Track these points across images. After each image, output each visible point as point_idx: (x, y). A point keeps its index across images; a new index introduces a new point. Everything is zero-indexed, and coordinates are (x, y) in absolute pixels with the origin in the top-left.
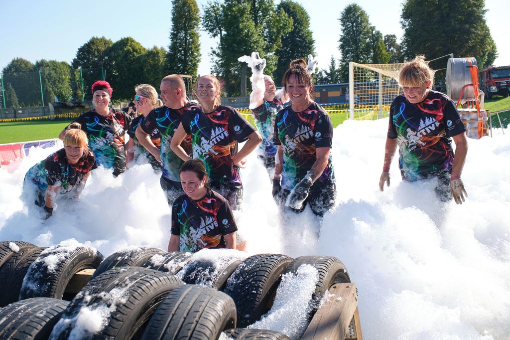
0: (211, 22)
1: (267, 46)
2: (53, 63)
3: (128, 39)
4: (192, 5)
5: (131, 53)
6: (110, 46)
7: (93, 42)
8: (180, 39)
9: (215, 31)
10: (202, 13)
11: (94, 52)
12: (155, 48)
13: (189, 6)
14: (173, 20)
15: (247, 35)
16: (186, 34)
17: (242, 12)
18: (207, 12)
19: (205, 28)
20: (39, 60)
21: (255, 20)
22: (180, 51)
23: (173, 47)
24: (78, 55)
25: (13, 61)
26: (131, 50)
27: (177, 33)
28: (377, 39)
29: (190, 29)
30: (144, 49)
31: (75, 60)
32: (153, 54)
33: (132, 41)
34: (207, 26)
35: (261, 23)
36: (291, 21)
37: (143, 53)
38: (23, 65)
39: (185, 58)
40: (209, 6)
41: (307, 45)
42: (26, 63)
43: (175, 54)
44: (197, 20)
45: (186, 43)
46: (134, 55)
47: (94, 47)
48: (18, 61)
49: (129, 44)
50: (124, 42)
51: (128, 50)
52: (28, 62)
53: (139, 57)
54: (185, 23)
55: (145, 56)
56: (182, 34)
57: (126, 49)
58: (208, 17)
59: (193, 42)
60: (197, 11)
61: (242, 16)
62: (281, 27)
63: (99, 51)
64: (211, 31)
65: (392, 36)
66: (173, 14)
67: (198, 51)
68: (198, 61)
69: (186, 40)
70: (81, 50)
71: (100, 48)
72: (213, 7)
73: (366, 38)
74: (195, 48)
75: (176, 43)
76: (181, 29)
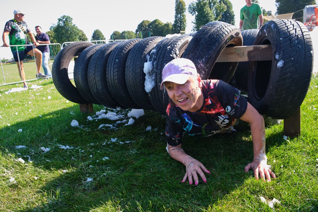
0: (191, 10)
1: (215, 18)
2: (128, 31)
4: (183, 3)
5: (158, 25)
6: (150, 23)
7: (143, 22)
9: (193, 13)
11: (144, 26)
12: (168, 22)
14: (176, 10)
15: (207, 14)
16: (181, 15)
17: (205, 4)
19: (189, 12)
20: (123, 31)
21: (210, 7)
22: (178, 23)
23: (176, 21)
24: (138, 28)
25: (114, 32)
27: (177, 15)
29: (182, 13)
30: (163, 23)
31: (137, 30)
32: (167, 25)
33: (158, 20)
34: (189, 11)
35: (213, 9)
36: (226, 6)
37: (163, 25)
38: (117, 33)
39: (180, 25)
40: (190, 3)
41: (232, 17)
42: (118, 32)
43: (177, 24)
44: (185, 9)
45: (181, 19)
47: (144, 24)
48: (115, 32)
49: (157, 22)
50: (155, 21)
52: (119, 32)
53: (161, 27)
54: (180, 11)
55: (163, 26)
56: (179, 16)
57: (156, 24)
58: (190, 7)
59: (184, 18)
60: (185, 5)
61: (205, 6)
62: (221, 10)
63: (145, 25)
64: (191, 13)
65: (270, 11)
66: (176, 8)
67: (186, 22)
68: (186, 26)
70: (139, 25)
71: (146, 24)
72: (192, 3)
74: (185, 21)
75: (177, 19)
76: (179, 14)
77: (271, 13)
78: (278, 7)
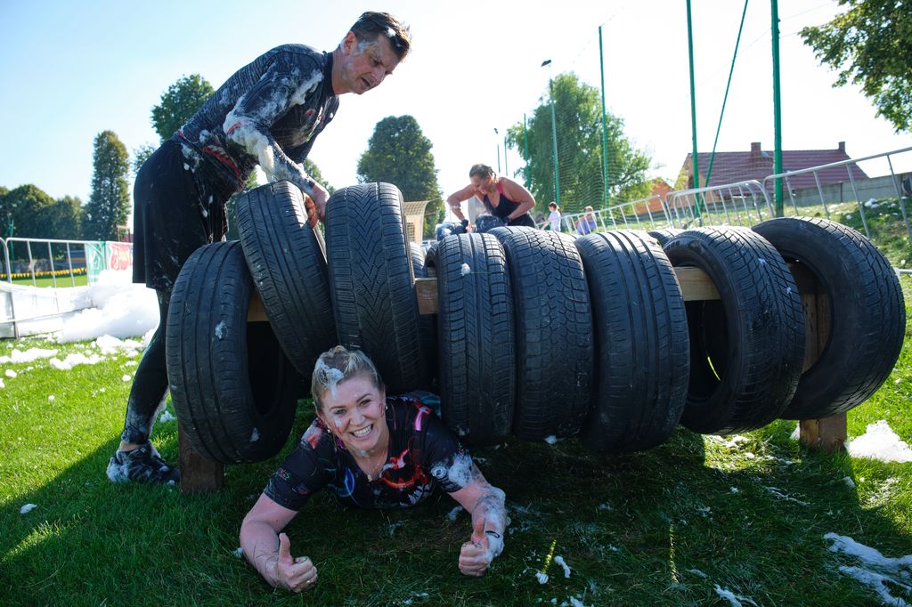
3: (29, 187)
4: (120, 149)
5: (35, 203)
6: (5, 193)
8: (104, 187)
10: (132, 159)
13: (116, 150)
14: (95, 164)
16: (112, 182)
18: (140, 157)
22: (104, 201)
23: (96, 197)
26: (35, 200)
27: (101, 180)
29: (117, 176)
30: (52, 199)
32: (66, 205)
33: (34, 188)
37: (51, 203)
39: (111, 209)
40: (141, 151)
43: (99, 204)
44: (126, 166)
45: (112, 192)
46: (38, 206)
49: (31, 192)
50: (24, 191)
51: (31, 200)
53: (45, 209)
54: (111, 170)
55: (53, 206)
56: (107, 182)
57: (27, 198)
59: (121, 191)
60: (126, 155)
66: (96, 158)
69: (112, 188)
72: (147, 152)
74: (124, 197)
75: (100, 191)
76: (106, 176)
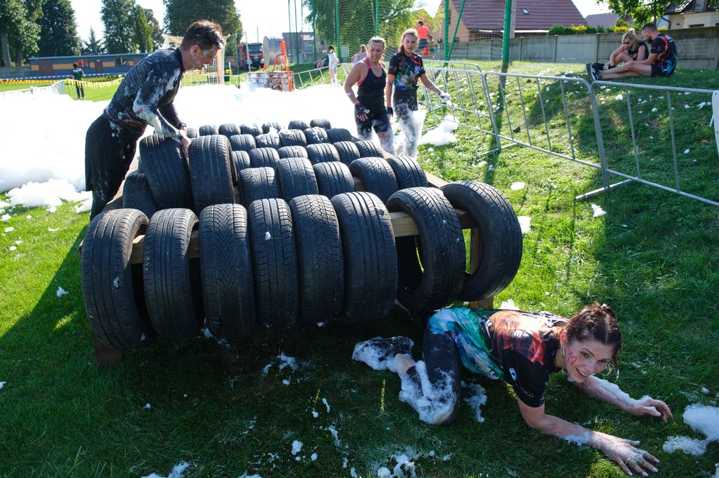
28: (138, 13)
41: (67, 14)
65: (149, 10)
73: (128, 11)
77: (152, 15)
78: (167, 6)
